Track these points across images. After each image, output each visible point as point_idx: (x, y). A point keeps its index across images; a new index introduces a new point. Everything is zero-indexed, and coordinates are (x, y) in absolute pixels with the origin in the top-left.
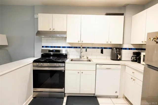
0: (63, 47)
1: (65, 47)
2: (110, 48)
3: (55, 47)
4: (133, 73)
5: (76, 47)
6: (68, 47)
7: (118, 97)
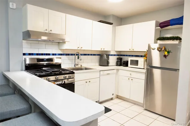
0: (53, 54)
1: (55, 55)
2: (98, 55)
3: (42, 54)
4: (130, 74)
5: (68, 55)
6: (59, 55)
7: (113, 99)
